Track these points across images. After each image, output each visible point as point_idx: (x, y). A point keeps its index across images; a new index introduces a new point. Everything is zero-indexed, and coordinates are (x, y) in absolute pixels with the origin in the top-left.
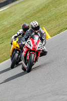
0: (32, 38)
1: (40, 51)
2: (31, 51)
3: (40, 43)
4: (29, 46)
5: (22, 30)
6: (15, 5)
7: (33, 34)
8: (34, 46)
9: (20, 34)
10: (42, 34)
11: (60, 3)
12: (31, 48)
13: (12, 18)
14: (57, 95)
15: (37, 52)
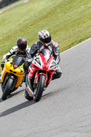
0: (42, 53)
1: (52, 71)
2: (40, 71)
3: (52, 60)
4: (37, 65)
5: (17, 47)
6: (9, 10)
7: (43, 47)
8: (45, 64)
9: (14, 53)
10: (54, 48)
11: (71, 7)
12: (41, 67)
13: (5, 28)
14: (67, 131)
15: (49, 73)
